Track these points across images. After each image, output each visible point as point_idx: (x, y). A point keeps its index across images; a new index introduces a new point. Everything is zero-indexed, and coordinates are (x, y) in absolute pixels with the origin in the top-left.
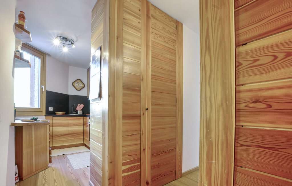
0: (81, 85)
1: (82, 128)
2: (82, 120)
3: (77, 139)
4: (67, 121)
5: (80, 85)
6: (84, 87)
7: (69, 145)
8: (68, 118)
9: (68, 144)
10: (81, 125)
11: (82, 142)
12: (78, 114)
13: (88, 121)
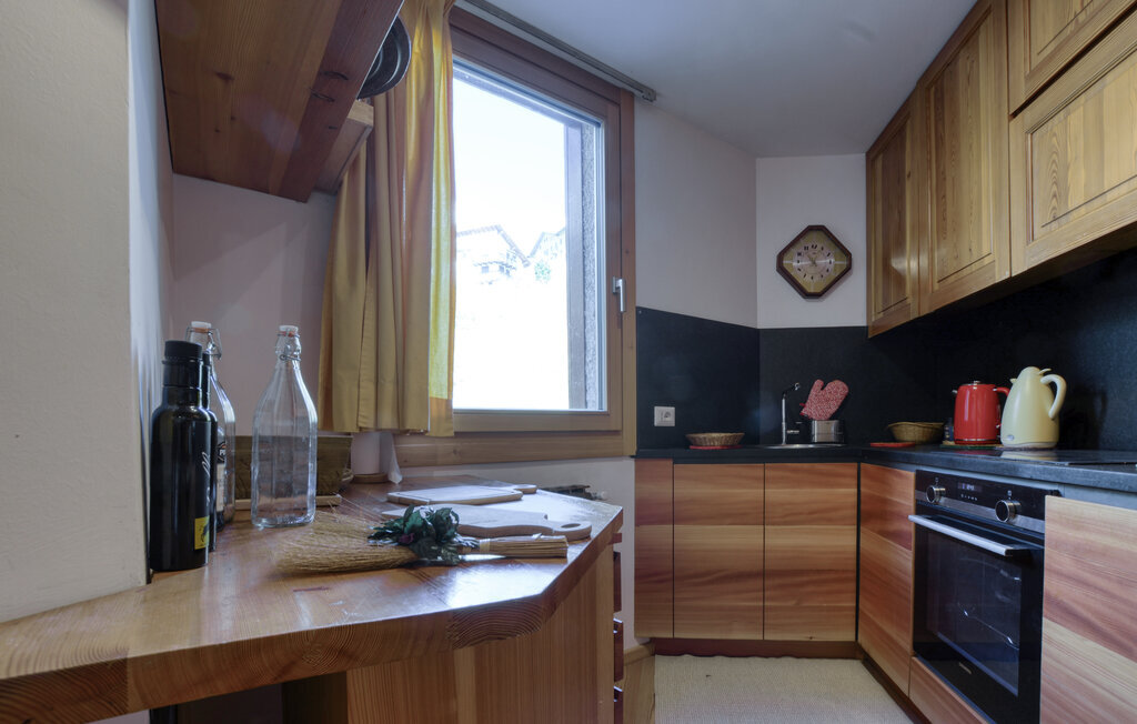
0: (828, 262)
1: (850, 541)
2: (849, 486)
3: (814, 609)
4: (754, 493)
5: (822, 262)
6: (849, 268)
7: (764, 641)
9: (759, 636)
10: (842, 521)
11: (849, 636)
12: (814, 443)
13: (911, 504)
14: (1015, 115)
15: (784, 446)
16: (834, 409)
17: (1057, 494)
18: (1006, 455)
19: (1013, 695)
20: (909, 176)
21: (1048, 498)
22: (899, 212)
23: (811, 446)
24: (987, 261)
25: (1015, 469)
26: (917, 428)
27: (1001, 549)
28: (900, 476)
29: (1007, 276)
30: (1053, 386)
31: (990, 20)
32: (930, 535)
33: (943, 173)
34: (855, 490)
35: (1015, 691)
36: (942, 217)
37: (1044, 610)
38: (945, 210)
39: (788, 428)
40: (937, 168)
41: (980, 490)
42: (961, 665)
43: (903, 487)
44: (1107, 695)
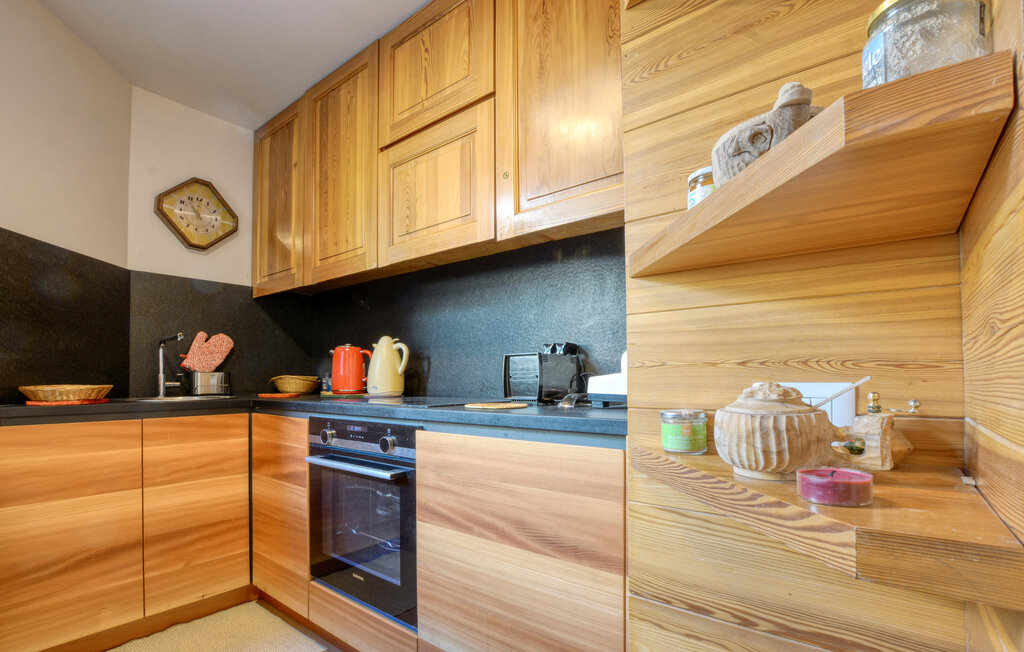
0: (214, 219)
1: (242, 489)
2: (240, 436)
3: (205, 565)
4: (130, 453)
5: (208, 217)
6: (235, 230)
7: (145, 618)
8: (132, 426)
9: (139, 616)
10: (232, 471)
11: (244, 581)
12: (197, 395)
13: (305, 447)
14: (382, 150)
15: (161, 399)
16: (219, 361)
17: (422, 428)
18: (371, 401)
19: (395, 586)
20: (295, 165)
21: (418, 432)
22: (286, 193)
23: (196, 398)
24: (359, 252)
25: (393, 412)
26: (298, 381)
27: (386, 475)
28: (294, 423)
29: (374, 266)
30: (400, 351)
31: (366, 72)
32: (323, 471)
33: (326, 173)
34: (247, 439)
35: (398, 582)
36: (324, 208)
37: (417, 515)
38: (326, 203)
39: (166, 380)
40: (321, 168)
41: (366, 430)
42: (355, 575)
43: (296, 433)
44: (459, 563)
